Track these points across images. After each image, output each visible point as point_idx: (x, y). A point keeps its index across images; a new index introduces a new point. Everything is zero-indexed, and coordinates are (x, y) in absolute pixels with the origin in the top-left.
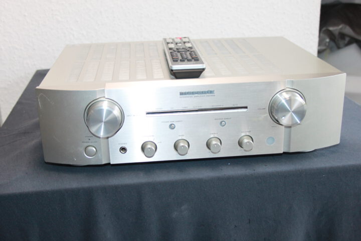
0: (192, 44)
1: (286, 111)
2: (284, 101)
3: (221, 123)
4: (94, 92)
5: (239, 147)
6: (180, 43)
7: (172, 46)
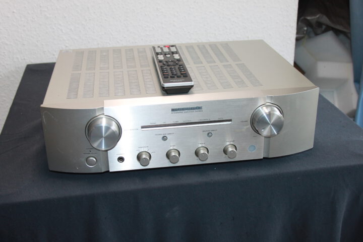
0: (180, 56)
1: (266, 123)
2: (265, 115)
3: (208, 134)
4: (94, 110)
5: (224, 155)
6: (169, 54)
7: (161, 57)
